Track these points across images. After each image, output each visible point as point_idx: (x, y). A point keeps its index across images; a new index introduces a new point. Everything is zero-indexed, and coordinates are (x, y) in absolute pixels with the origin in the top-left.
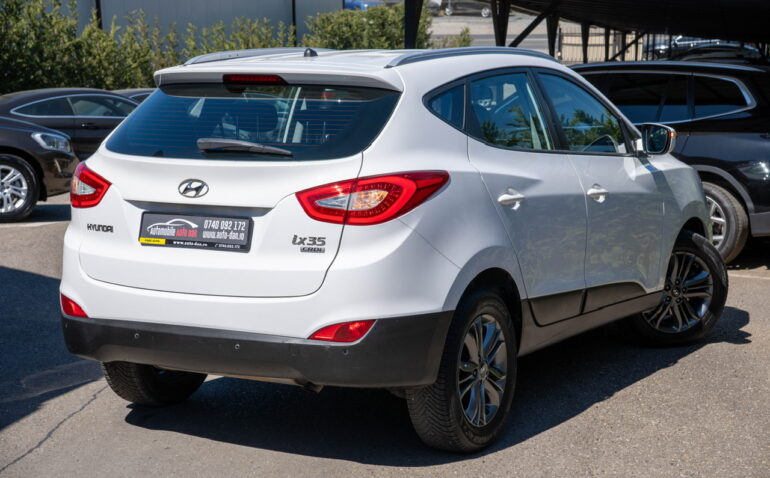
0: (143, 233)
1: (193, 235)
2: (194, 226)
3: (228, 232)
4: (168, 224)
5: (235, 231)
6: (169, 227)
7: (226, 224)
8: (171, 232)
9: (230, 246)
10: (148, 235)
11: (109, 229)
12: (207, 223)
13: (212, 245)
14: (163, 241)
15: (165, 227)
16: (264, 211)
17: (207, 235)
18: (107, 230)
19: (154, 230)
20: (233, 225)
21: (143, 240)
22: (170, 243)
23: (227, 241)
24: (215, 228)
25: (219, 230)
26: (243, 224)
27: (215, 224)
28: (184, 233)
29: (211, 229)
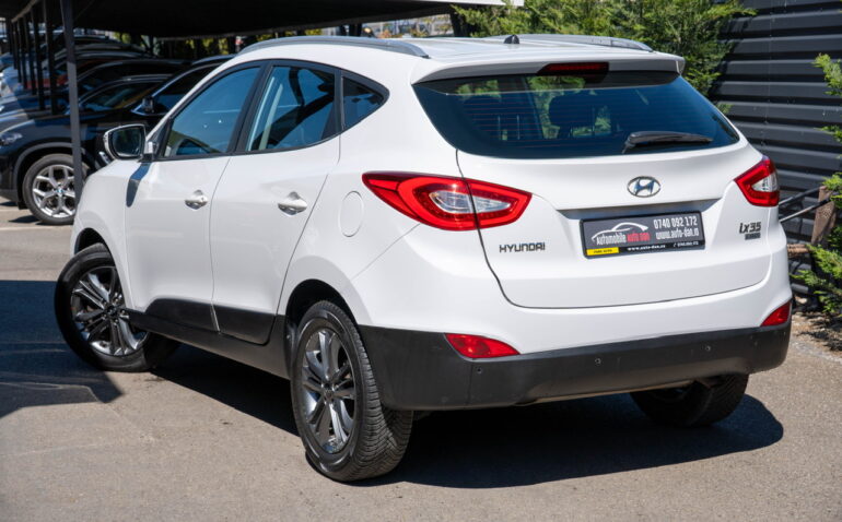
0: (587, 244)
1: (646, 238)
2: (644, 228)
3: (682, 229)
4: (614, 230)
5: (688, 227)
6: (617, 233)
7: (677, 221)
8: (622, 239)
9: (688, 244)
10: (595, 246)
11: (540, 246)
12: (656, 222)
13: (670, 246)
14: (616, 250)
15: (613, 234)
16: (709, 203)
17: (661, 236)
18: (537, 248)
19: (600, 238)
20: (685, 220)
21: (590, 252)
22: (624, 250)
23: (684, 239)
24: (666, 228)
25: (672, 229)
26: (694, 218)
27: (665, 222)
28: (635, 238)
29: (663, 229)
